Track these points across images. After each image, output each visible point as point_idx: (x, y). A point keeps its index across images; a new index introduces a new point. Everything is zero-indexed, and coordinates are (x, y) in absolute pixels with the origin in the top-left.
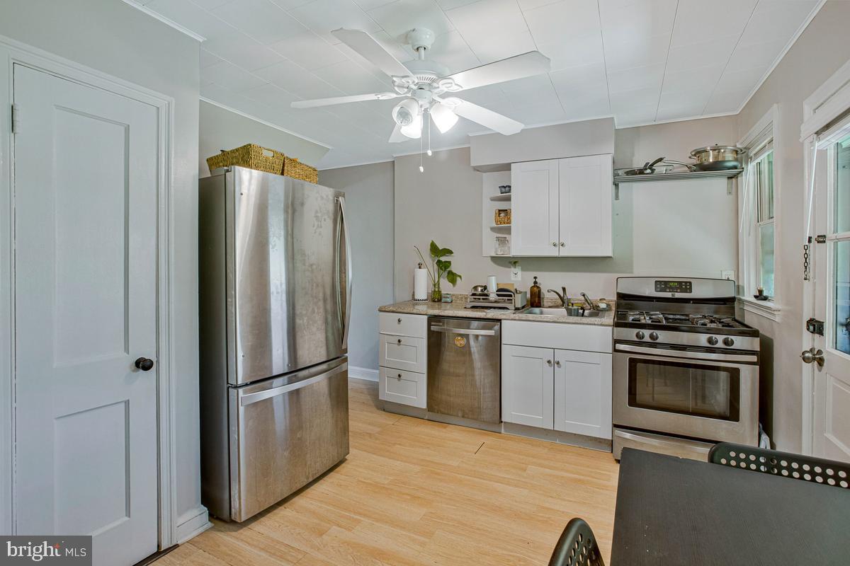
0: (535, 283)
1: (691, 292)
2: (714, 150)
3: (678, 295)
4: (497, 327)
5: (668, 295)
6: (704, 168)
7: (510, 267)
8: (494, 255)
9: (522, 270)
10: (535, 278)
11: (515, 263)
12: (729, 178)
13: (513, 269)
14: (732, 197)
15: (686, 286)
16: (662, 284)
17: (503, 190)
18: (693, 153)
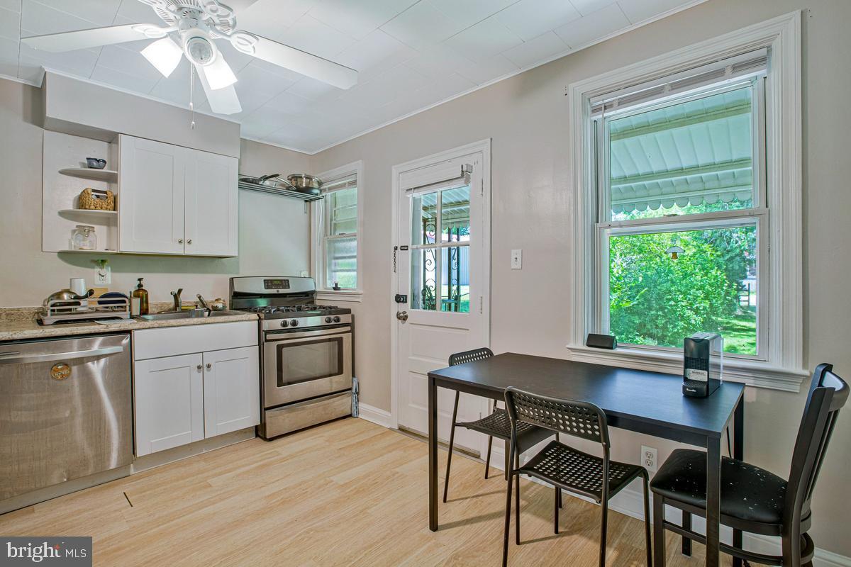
0: (140, 285)
1: (289, 288)
2: (306, 178)
3: (282, 291)
4: (125, 341)
5: (274, 291)
6: (299, 190)
7: (94, 268)
8: (66, 248)
9: (112, 271)
10: (140, 280)
11: (103, 261)
12: (306, 201)
13: (97, 270)
14: (307, 215)
15: (285, 283)
16: (269, 283)
17: (95, 164)
18: (290, 177)
